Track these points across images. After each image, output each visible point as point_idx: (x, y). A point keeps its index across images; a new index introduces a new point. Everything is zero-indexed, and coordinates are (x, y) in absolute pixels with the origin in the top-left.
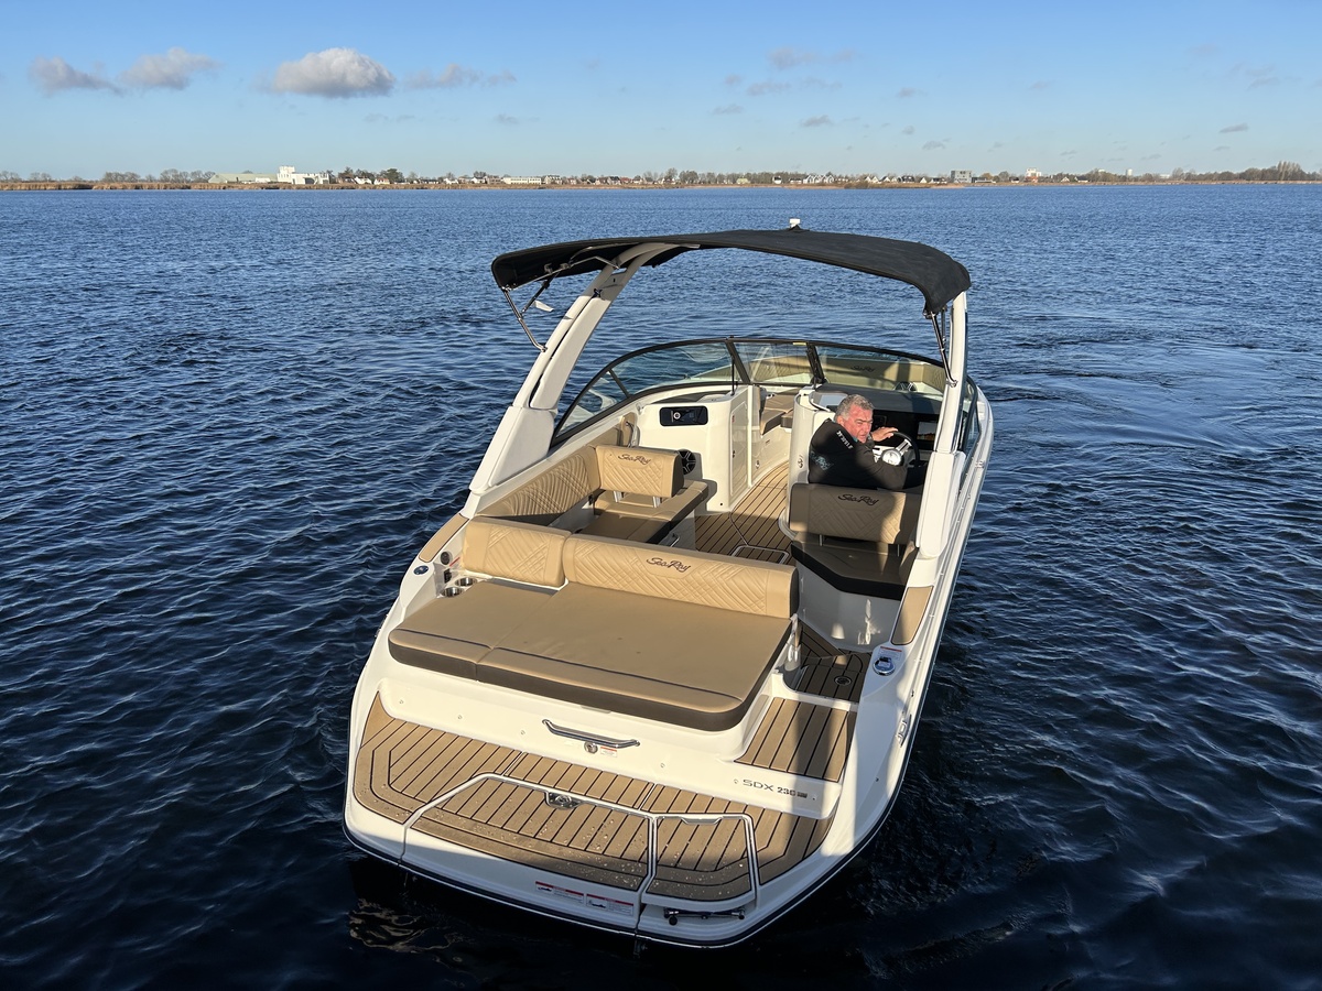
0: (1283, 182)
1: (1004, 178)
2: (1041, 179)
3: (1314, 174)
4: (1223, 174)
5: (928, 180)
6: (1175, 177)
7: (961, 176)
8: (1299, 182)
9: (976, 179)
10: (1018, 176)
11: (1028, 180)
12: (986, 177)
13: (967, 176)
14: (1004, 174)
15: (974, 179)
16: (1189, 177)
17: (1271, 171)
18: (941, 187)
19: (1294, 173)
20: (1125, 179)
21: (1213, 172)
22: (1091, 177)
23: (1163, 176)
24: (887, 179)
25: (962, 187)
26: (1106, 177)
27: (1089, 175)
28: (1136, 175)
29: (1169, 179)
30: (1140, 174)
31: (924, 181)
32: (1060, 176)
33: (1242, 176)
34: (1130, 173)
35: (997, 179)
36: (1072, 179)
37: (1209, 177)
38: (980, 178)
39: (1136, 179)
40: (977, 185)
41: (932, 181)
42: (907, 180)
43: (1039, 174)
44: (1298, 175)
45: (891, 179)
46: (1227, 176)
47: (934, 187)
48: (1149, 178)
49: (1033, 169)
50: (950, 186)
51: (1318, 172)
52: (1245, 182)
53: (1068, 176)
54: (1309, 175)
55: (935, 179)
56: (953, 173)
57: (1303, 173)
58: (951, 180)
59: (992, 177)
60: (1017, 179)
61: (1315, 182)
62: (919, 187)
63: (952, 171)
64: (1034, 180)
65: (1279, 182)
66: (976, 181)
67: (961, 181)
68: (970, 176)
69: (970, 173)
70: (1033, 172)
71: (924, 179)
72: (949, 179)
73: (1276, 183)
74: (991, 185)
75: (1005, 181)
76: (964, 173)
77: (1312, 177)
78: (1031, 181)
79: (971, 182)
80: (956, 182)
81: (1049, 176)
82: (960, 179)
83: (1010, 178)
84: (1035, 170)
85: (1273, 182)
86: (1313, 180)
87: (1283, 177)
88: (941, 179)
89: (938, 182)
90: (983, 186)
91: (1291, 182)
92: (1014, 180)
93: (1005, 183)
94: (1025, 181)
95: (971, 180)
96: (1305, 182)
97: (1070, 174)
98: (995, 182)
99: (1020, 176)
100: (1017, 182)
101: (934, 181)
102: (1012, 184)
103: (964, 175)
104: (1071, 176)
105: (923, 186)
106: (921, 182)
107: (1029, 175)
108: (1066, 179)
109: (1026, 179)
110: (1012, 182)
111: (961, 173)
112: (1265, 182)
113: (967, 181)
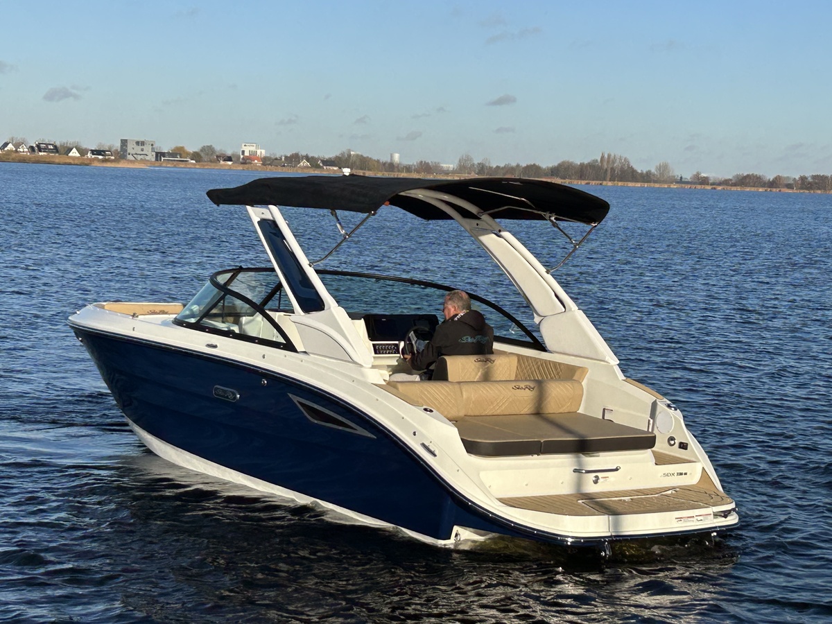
0: (610, 184)
1: (205, 156)
2: (266, 161)
3: (649, 174)
4: (528, 167)
5: (82, 152)
6: (463, 168)
7: (138, 149)
8: (630, 184)
9: (163, 154)
10: (229, 153)
11: (246, 161)
12: (178, 153)
13: (147, 149)
14: (209, 150)
15: (159, 155)
16: (482, 170)
17: (592, 166)
18: (108, 165)
19: (622, 170)
20: (391, 167)
21: (514, 164)
22: (342, 162)
23: (445, 166)
24: (10, 147)
25: (142, 166)
26: (364, 164)
27: (338, 158)
28: (406, 162)
29: (455, 172)
31: (74, 153)
32: (296, 157)
33: (555, 172)
34: (397, 157)
35: (196, 156)
36: (314, 163)
38: (170, 154)
39: (408, 169)
40: (166, 166)
41: (89, 155)
42: (45, 150)
43: (262, 152)
44: (627, 174)
45: (17, 145)
46: (533, 171)
47: (96, 164)
48: (426, 168)
49: (251, 143)
50: (122, 165)
51: (653, 170)
53: (307, 158)
54: (642, 175)
55: (93, 152)
56: (124, 142)
57: (633, 171)
58: (122, 154)
59: (188, 154)
60: (229, 159)
61: (652, 185)
62: (70, 164)
63: (121, 140)
64: (256, 161)
65: (604, 183)
66: (163, 158)
67: (139, 157)
68: (153, 150)
69: (152, 145)
70: (253, 149)
71: (74, 150)
72: (118, 153)
73: (601, 184)
74: (188, 166)
75: (211, 161)
76: (143, 143)
77: (646, 177)
78: (251, 163)
79: (154, 159)
80: (130, 157)
81: (278, 156)
82: (136, 154)
83: (217, 156)
84: (255, 145)
85: (597, 182)
86: (649, 181)
87: (609, 176)
88: (104, 151)
89: (100, 157)
90: (175, 167)
91: (620, 184)
92: (224, 160)
93: (209, 163)
94: (242, 163)
95: (154, 156)
96: (639, 185)
97: (310, 155)
98: (194, 162)
99: (233, 155)
100: (230, 163)
101: (93, 154)
102: (222, 165)
103: (142, 147)
104: (313, 158)
105: (76, 162)
106: (71, 154)
107: (247, 154)
108: (304, 163)
109: (243, 159)
110: (222, 162)
111: (138, 143)
112: (587, 181)
113: (147, 158)
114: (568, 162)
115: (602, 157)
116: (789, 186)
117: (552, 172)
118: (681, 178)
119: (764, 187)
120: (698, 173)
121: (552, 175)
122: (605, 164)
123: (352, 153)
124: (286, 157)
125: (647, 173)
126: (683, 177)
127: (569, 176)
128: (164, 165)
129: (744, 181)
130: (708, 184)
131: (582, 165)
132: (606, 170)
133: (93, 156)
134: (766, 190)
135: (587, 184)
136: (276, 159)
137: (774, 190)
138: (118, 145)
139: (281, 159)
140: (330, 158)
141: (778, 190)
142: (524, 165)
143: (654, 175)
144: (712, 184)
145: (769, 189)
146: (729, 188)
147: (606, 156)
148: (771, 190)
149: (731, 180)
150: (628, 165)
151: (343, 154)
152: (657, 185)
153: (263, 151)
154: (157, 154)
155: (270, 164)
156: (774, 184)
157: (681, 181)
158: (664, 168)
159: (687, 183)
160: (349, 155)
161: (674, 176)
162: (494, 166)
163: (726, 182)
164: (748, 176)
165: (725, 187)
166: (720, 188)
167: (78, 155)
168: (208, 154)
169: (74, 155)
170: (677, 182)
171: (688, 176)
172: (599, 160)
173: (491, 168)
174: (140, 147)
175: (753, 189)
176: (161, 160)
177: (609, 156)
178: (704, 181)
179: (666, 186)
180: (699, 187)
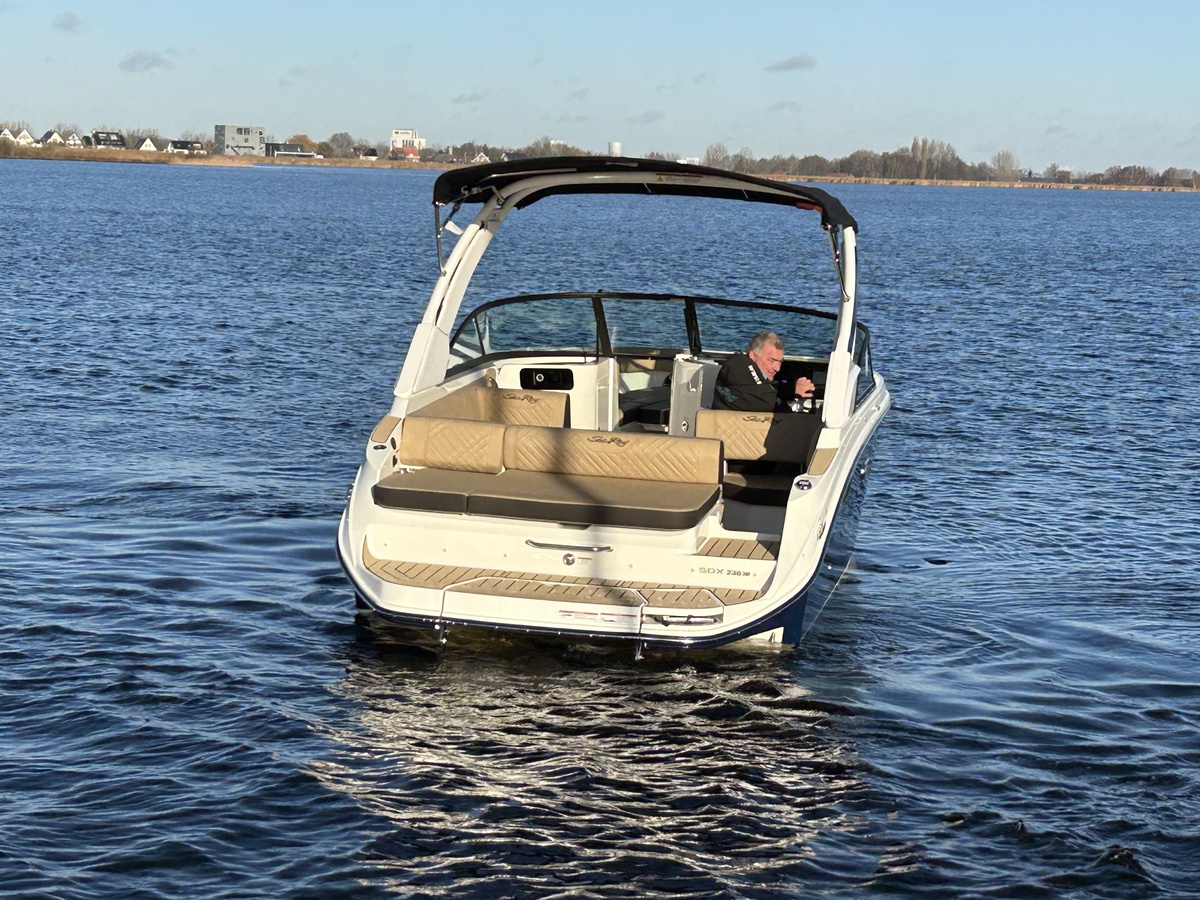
0: (925, 183)
1: (338, 148)
2: (426, 155)
3: (983, 167)
4: (806, 160)
5: (160, 144)
7: (240, 139)
8: (956, 183)
9: (276, 147)
10: (373, 144)
11: (397, 155)
12: (298, 144)
13: (254, 140)
14: (342, 140)
15: (271, 148)
17: (900, 157)
18: (196, 162)
19: (944, 164)
21: (786, 156)
24: (56, 138)
25: (245, 164)
31: (148, 146)
32: (468, 152)
33: (845, 167)
35: (324, 149)
37: (780, 166)
38: (287, 147)
40: (281, 164)
41: (170, 148)
42: (107, 141)
43: (421, 143)
44: (951, 168)
45: (65, 136)
46: (815, 165)
47: (179, 162)
49: (406, 130)
50: (215, 162)
51: (989, 163)
52: (852, 179)
53: (486, 151)
54: (972, 169)
55: (175, 144)
56: (220, 130)
57: (961, 164)
58: (217, 147)
59: (313, 145)
60: (373, 152)
61: (986, 183)
62: (139, 162)
63: (217, 126)
64: (411, 156)
65: (917, 182)
66: (276, 153)
67: (242, 152)
68: (262, 140)
69: (261, 133)
70: (408, 137)
71: (148, 141)
72: (212, 145)
73: (913, 184)
74: (313, 164)
75: (345, 156)
76: (247, 131)
77: (980, 173)
78: (404, 159)
79: (264, 155)
80: (229, 151)
81: (443, 148)
82: (237, 146)
83: (355, 149)
84: (410, 132)
85: (906, 181)
86: (982, 179)
87: (924, 171)
88: (192, 143)
89: (186, 152)
90: (293, 164)
91: (941, 182)
92: (366, 155)
93: (344, 159)
94: (391, 159)
95: (264, 149)
96: (966, 184)
97: (490, 146)
98: (321, 157)
99: (379, 146)
100: (374, 158)
101: (176, 147)
102: (362, 162)
103: (247, 136)
104: (494, 149)
105: (149, 159)
106: (143, 148)
107: (399, 145)
108: (482, 157)
109: (393, 152)
110: (362, 157)
111: (240, 131)
112: (891, 180)
113: (255, 152)
114: (865, 152)
115: (915, 145)
116: (1187, 183)
117: (841, 167)
118: (1030, 173)
119: (1151, 185)
120: (1054, 167)
121: (842, 171)
122: (919, 154)
123: (552, 142)
124: (455, 149)
125: (980, 166)
126: (1034, 172)
127: (868, 172)
128: (277, 162)
129: (1120, 176)
130: (1069, 182)
132: (921, 162)
133: (176, 151)
134: (1153, 190)
135: (891, 183)
136: (441, 152)
137: (1165, 189)
138: (211, 134)
139: (448, 152)
140: (519, 150)
141: (1170, 189)
142: (801, 157)
143: (990, 169)
144: (1076, 181)
145: (1157, 188)
146: (1099, 186)
147: (920, 143)
148: (1160, 190)
149: (1100, 175)
150: (953, 155)
151: (537, 144)
152: (994, 184)
153: (423, 141)
154: (267, 145)
155: (432, 160)
156: (1166, 179)
157: (1030, 177)
158: (1004, 158)
159: (1037, 180)
160: (547, 145)
161: (1021, 171)
162: (758, 159)
163: (1094, 179)
164: (1126, 169)
165: (1094, 186)
166: (1085, 187)
167: (153, 148)
168: (341, 146)
169: (148, 149)
170: (1023, 179)
171: (1040, 170)
172: (910, 149)
173: (753, 162)
174: (243, 137)
175: (1134, 188)
176: (273, 155)
177: (925, 142)
178: (1064, 177)
179: (1008, 186)
180: (1054, 185)
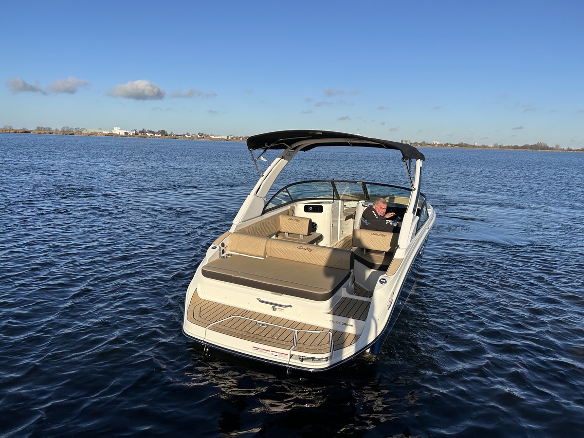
0: (540, 150)
1: (424, 144)
2: (439, 145)
3: (553, 147)
4: (515, 146)
6: (495, 146)
7: (405, 143)
8: (546, 151)
10: (429, 143)
11: (433, 145)
12: (416, 143)
14: (424, 142)
16: (501, 147)
17: (535, 146)
19: (544, 147)
20: (474, 146)
21: (510, 145)
22: (460, 145)
23: (490, 146)
26: (466, 145)
27: (459, 144)
29: (493, 147)
30: (480, 145)
32: (447, 144)
33: (522, 147)
34: (476, 144)
35: (420, 144)
36: (452, 145)
37: (509, 147)
38: (413, 144)
39: (479, 147)
43: (438, 143)
44: (546, 148)
46: (516, 147)
48: (484, 147)
49: (436, 141)
52: (524, 150)
53: (450, 144)
54: (550, 148)
56: (402, 141)
57: (548, 147)
61: (553, 151)
65: (538, 150)
74: (418, 147)
77: (552, 149)
78: (435, 146)
81: (442, 144)
83: (426, 144)
91: (543, 150)
93: (424, 146)
96: (549, 151)
107: (434, 143)
108: (449, 146)
110: (427, 146)
112: (532, 150)
114: (527, 145)
120: (569, 148)
122: (539, 145)
124: (444, 144)
127: (527, 148)
131: (531, 145)
132: (539, 147)
142: (513, 145)
144: (573, 151)
146: (579, 152)
147: (539, 143)
150: (546, 145)
152: (555, 151)
154: (410, 144)
157: (563, 150)
158: (558, 146)
159: (565, 150)
160: (462, 143)
161: (561, 148)
162: (505, 146)
163: (578, 150)
166: (576, 152)
171: (566, 148)
172: (537, 144)
178: (571, 150)
179: (558, 151)
180: (569, 151)
